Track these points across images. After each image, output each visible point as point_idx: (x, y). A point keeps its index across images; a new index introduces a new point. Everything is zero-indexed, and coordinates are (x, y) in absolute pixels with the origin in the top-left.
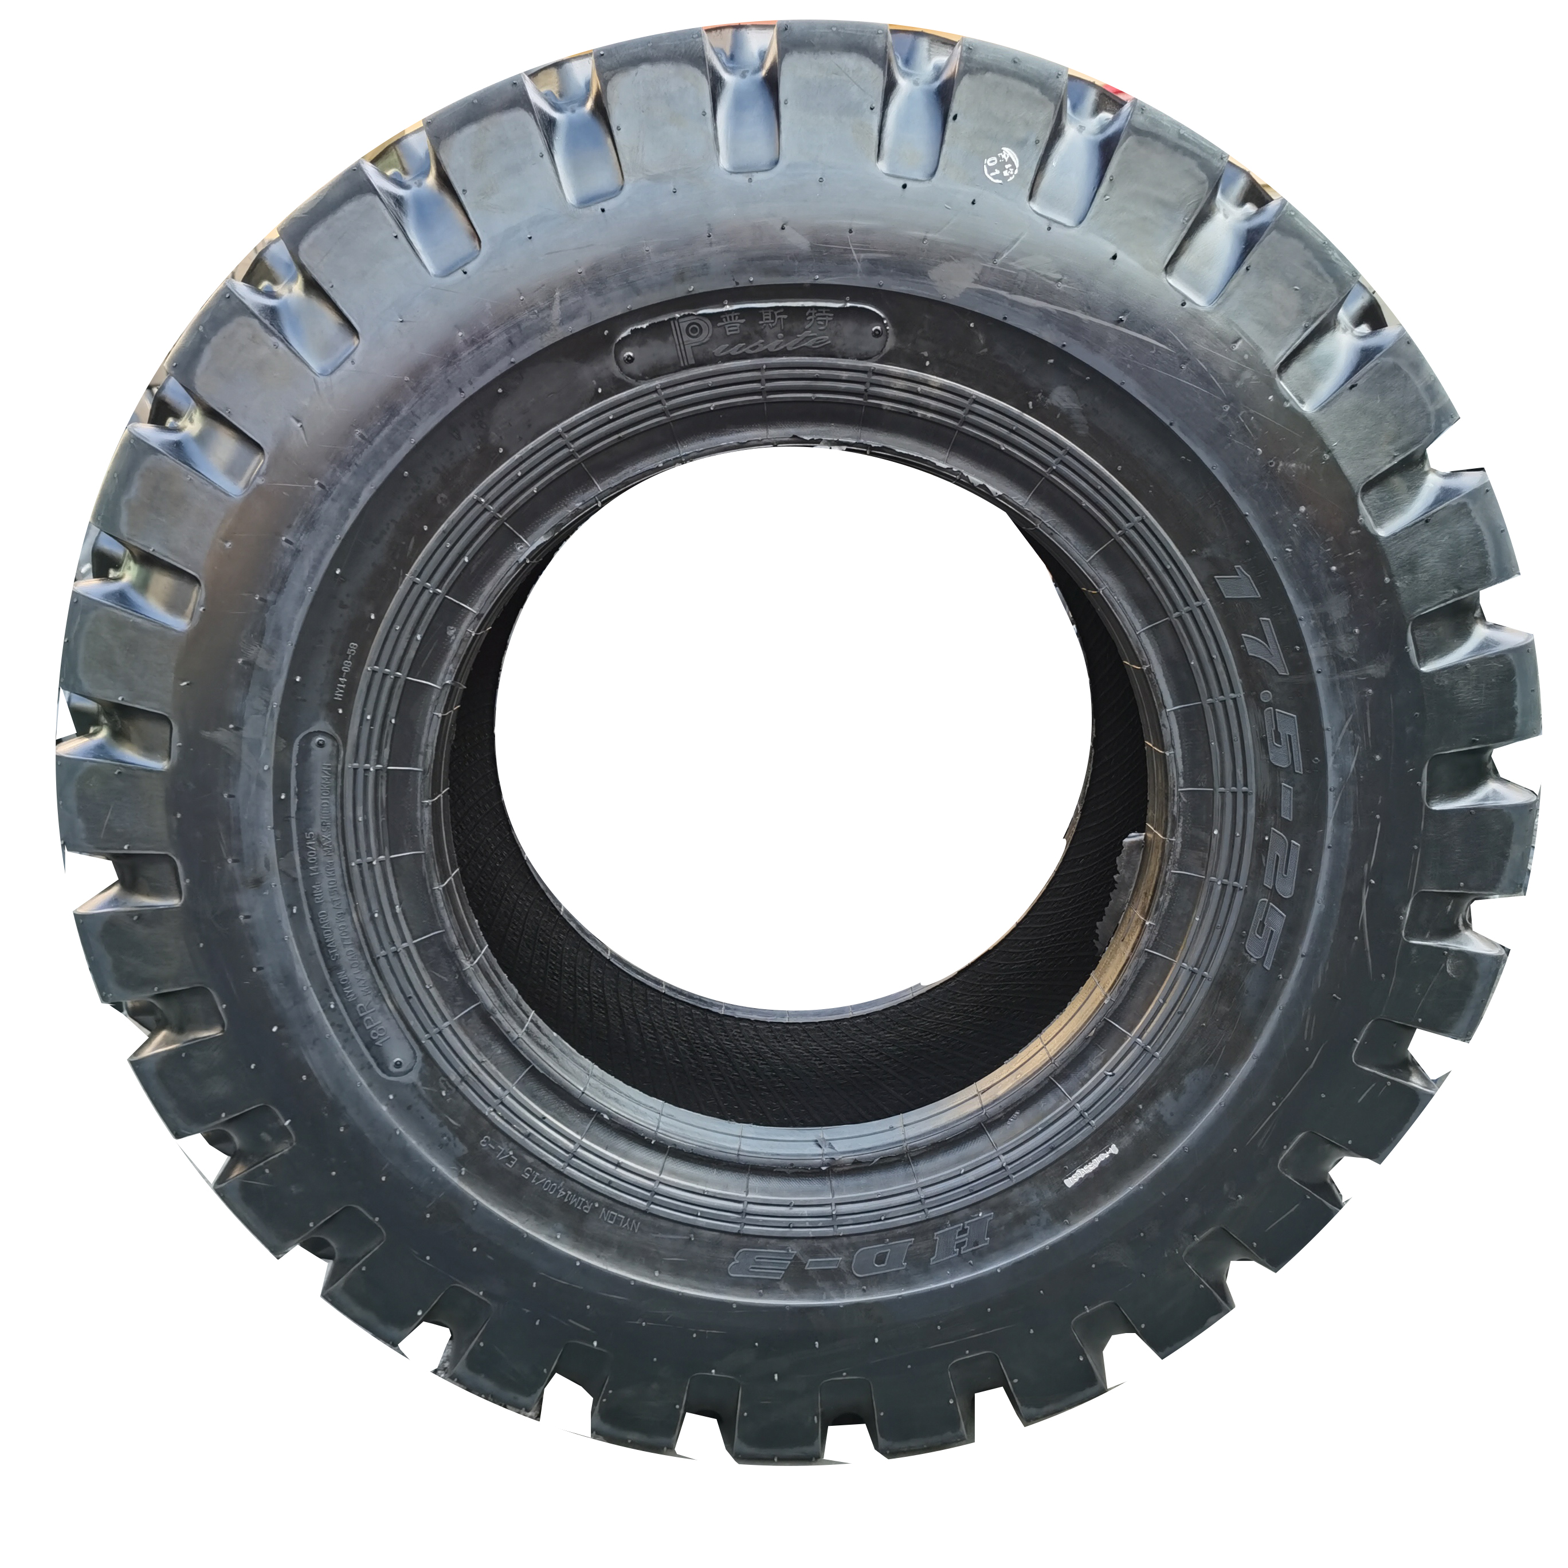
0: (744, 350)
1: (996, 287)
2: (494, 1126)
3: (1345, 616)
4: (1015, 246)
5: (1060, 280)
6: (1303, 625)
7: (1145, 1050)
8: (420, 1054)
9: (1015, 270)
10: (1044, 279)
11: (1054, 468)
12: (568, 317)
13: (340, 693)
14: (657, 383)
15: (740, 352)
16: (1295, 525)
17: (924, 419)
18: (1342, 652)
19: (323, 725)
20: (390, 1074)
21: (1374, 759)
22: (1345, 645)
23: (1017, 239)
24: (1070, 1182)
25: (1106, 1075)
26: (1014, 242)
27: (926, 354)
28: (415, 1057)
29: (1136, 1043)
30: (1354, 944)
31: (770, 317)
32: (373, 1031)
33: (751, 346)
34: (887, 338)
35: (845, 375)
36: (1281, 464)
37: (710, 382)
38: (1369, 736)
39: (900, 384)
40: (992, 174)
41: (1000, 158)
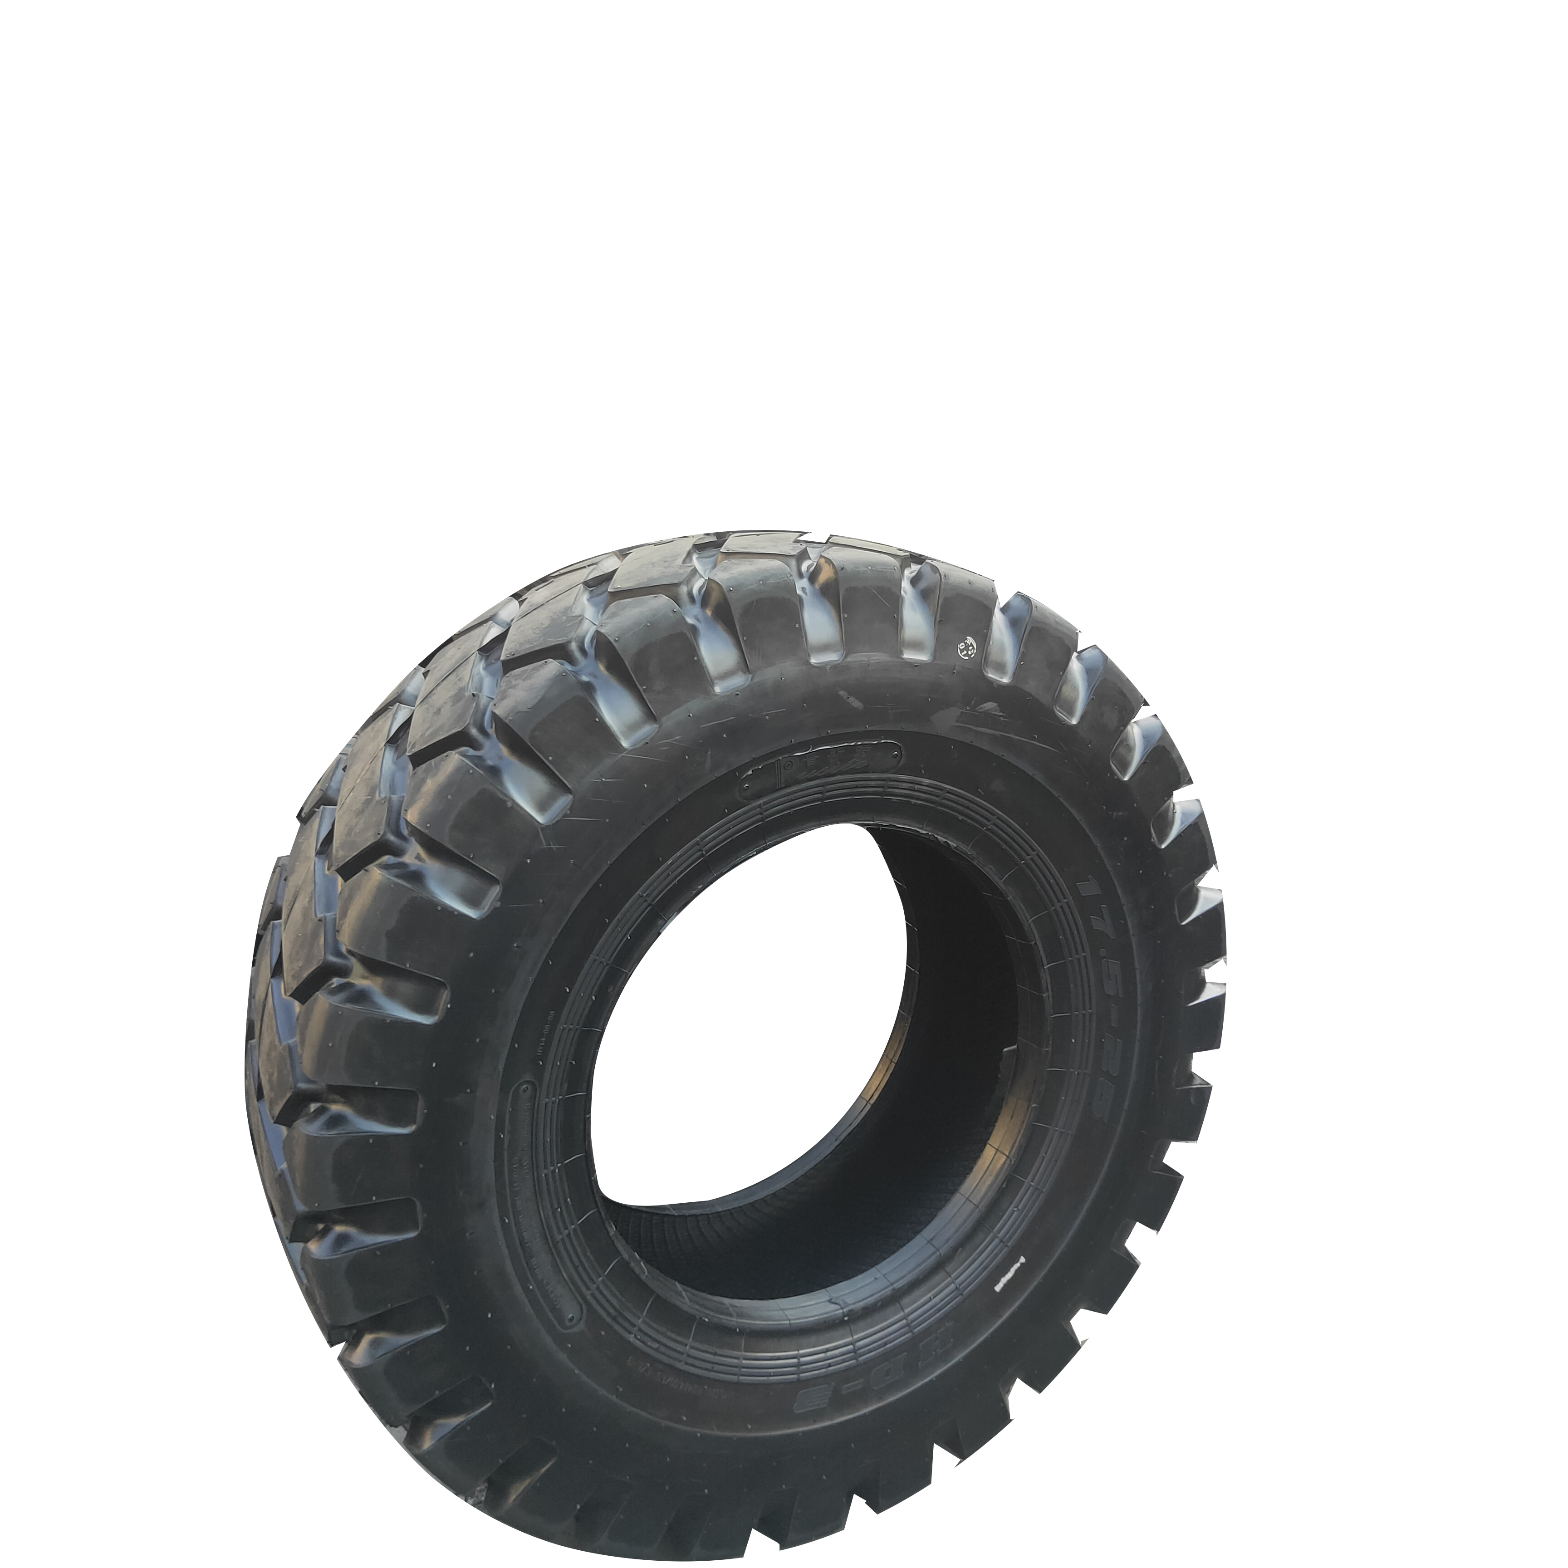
0: (815, 774)
1: (967, 723)
2: (636, 1348)
3: (1147, 899)
5: (1001, 716)
6: (1125, 908)
7: (1036, 1189)
8: (585, 1308)
9: (977, 712)
10: (994, 716)
11: (989, 827)
12: (714, 766)
13: (541, 1050)
14: (759, 801)
15: (813, 776)
16: (1122, 850)
17: (915, 804)
18: (1145, 921)
19: (528, 1077)
20: (570, 1328)
22: (1146, 916)
24: (998, 1288)
25: (1014, 1211)
27: (922, 766)
28: (582, 1311)
29: (1031, 1185)
31: (834, 753)
32: (555, 1299)
33: (820, 772)
34: (901, 758)
35: (873, 783)
36: (1115, 814)
37: (792, 797)
39: (905, 785)
40: (963, 654)
41: (966, 643)
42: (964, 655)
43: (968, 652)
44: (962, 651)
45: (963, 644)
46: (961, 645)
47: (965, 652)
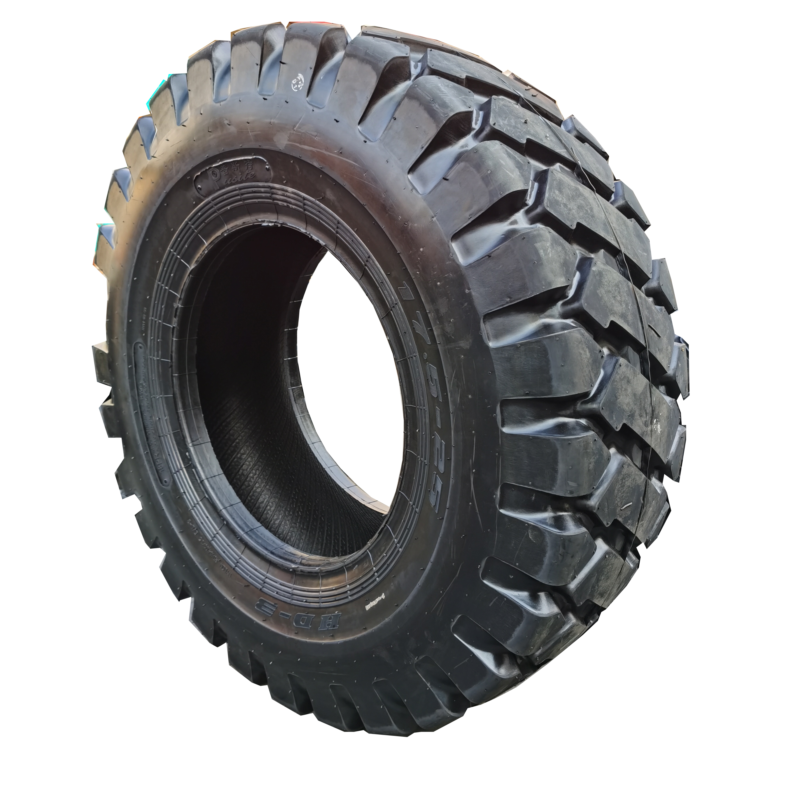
1: (295, 142)
2: (192, 515)
3: (446, 311)
4: (300, 121)
5: (316, 136)
6: (430, 316)
7: (397, 546)
8: (172, 479)
9: (301, 133)
10: (311, 135)
12: (178, 172)
13: (143, 327)
14: (210, 198)
15: (230, 182)
16: (419, 259)
18: (447, 332)
19: (140, 339)
20: (163, 485)
21: (468, 397)
22: (449, 329)
23: (301, 118)
24: (368, 607)
25: (385, 555)
26: (300, 119)
27: (284, 177)
28: (171, 480)
29: (395, 541)
30: (470, 507)
31: (234, 166)
32: (159, 466)
33: (233, 179)
34: (270, 171)
35: (263, 190)
36: (410, 224)
38: (465, 383)
39: (281, 192)
40: (295, 87)
41: (297, 79)
42: (295, 89)
43: (298, 86)
44: (294, 85)
45: (296, 80)
46: (294, 81)
47: (296, 86)
